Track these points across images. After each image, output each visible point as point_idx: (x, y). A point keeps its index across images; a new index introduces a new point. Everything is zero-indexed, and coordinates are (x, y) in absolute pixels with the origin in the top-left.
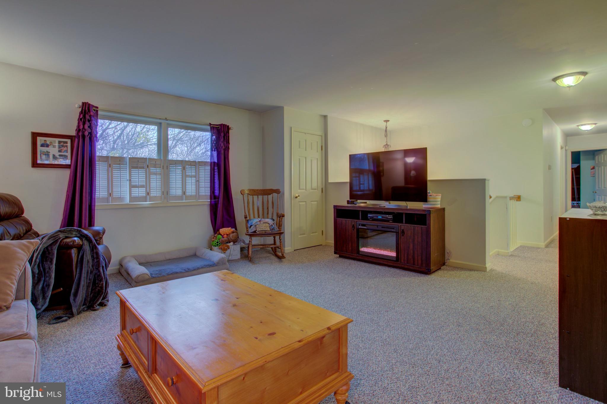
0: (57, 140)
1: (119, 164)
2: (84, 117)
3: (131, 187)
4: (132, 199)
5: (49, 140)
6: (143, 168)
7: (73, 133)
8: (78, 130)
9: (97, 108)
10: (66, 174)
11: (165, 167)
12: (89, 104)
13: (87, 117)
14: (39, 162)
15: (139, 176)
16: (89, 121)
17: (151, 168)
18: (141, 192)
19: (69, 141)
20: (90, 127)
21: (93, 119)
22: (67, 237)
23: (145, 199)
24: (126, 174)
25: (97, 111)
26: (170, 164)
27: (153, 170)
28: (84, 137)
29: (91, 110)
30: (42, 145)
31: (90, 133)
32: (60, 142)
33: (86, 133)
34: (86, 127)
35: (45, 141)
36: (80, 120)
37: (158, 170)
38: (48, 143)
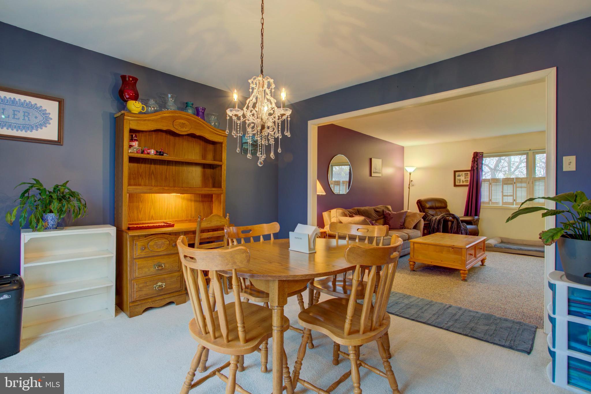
0: (464, 173)
1: (496, 183)
2: (474, 160)
3: (503, 196)
4: (504, 203)
5: (460, 173)
6: (512, 184)
7: (470, 169)
8: (472, 167)
9: (482, 153)
10: (466, 189)
11: (531, 182)
12: (477, 153)
13: (476, 159)
14: (457, 184)
15: (509, 189)
16: (477, 161)
17: (517, 184)
18: (510, 199)
19: (469, 173)
20: (477, 164)
21: (478, 160)
22: (448, 217)
23: (512, 204)
24: (499, 188)
25: (483, 155)
26: (535, 180)
27: (519, 185)
28: (474, 170)
29: (478, 155)
30: (458, 176)
31: (477, 168)
32: (465, 174)
33: (475, 168)
34: (475, 165)
35: (459, 174)
36: (472, 161)
37: (524, 185)
38: (460, 174)
